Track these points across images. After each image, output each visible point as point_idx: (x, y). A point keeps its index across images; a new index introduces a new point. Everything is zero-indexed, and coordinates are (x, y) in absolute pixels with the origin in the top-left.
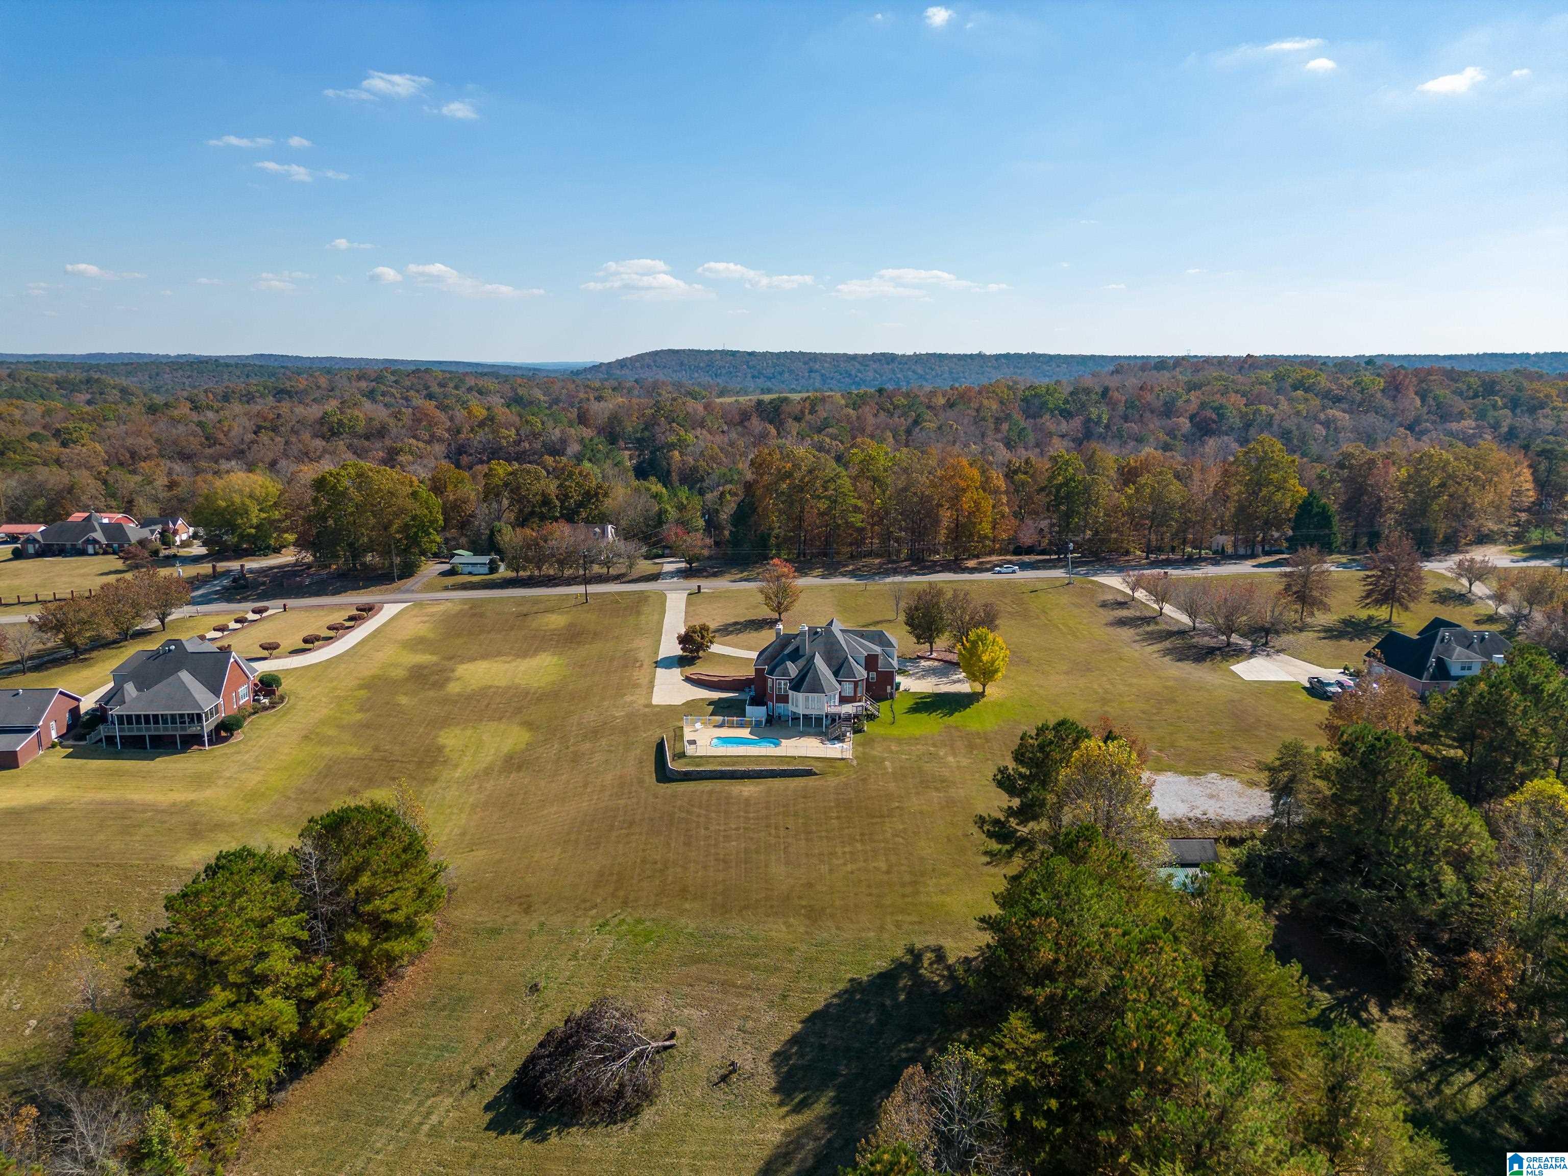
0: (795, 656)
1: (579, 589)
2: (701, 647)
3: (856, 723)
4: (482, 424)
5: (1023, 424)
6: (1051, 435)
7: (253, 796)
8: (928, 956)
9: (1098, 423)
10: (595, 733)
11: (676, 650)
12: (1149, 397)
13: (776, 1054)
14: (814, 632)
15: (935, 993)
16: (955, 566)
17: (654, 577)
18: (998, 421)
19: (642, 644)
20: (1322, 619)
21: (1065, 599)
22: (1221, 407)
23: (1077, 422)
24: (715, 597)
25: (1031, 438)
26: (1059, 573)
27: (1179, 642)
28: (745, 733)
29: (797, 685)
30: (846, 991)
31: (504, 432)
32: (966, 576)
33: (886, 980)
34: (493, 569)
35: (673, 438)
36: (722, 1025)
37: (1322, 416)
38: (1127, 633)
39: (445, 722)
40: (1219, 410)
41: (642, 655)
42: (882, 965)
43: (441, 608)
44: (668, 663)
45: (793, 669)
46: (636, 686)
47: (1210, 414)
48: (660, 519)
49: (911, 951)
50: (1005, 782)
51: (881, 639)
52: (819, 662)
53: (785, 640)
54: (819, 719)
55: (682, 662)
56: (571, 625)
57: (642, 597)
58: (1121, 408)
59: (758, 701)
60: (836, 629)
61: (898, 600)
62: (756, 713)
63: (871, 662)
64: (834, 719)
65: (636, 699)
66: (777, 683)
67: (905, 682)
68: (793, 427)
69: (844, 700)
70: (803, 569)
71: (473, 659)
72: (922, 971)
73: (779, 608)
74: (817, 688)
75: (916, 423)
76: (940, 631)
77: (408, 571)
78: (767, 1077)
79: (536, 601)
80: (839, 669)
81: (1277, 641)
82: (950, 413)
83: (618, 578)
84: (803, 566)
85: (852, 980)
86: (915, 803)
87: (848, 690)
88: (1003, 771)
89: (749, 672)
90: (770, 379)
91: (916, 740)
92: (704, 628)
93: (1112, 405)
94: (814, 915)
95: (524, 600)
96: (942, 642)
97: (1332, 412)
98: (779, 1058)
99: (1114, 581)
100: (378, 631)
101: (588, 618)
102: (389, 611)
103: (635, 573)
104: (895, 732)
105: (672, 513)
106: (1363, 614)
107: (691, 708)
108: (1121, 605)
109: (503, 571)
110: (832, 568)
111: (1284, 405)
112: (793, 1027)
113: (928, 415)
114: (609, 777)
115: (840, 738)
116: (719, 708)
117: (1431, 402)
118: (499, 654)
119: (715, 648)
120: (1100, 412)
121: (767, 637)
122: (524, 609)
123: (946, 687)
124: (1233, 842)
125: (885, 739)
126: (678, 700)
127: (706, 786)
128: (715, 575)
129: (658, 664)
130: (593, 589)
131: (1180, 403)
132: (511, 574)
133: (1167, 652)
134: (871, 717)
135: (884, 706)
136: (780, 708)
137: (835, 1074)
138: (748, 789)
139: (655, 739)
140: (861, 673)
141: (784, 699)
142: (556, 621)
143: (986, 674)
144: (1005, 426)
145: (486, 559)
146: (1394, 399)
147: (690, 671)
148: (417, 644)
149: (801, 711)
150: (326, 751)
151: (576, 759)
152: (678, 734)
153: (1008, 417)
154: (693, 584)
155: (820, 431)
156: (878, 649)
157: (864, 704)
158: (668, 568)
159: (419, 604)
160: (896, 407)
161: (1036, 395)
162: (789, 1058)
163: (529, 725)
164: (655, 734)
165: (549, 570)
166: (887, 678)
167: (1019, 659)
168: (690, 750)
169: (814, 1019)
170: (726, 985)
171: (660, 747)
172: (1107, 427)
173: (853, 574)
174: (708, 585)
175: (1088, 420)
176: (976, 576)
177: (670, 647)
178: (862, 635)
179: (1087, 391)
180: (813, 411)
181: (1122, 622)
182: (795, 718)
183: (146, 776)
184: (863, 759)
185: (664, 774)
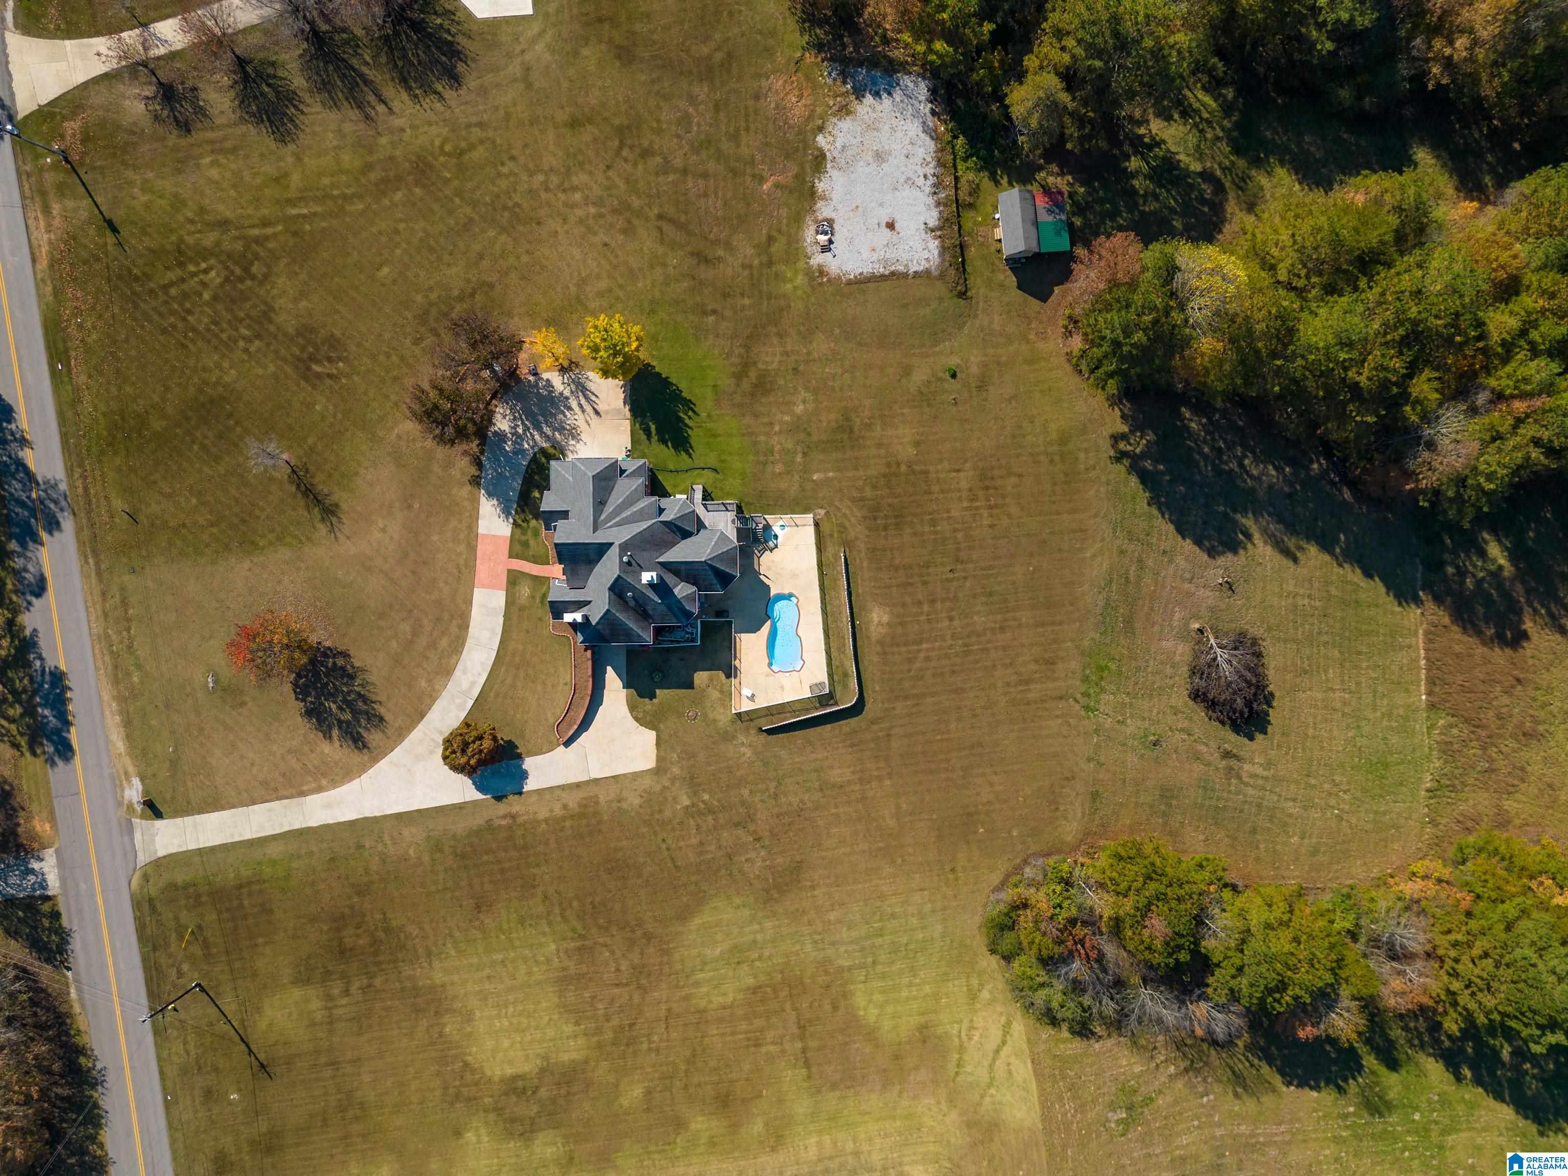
8: (1122, 445)
13: (1209, 555)
15: (1157, 443)
30: (1159, 509)
33: (1146, 479)
42: (1134, 481)
49: (1118, 460)
72: (1138, 451)
78: (1226, 560)
85: (1149, 504)
98: (1212, 553)
112: (1188, 545)
137: (1225, 514)
162: (1213, 547)
169: (1182, 531)
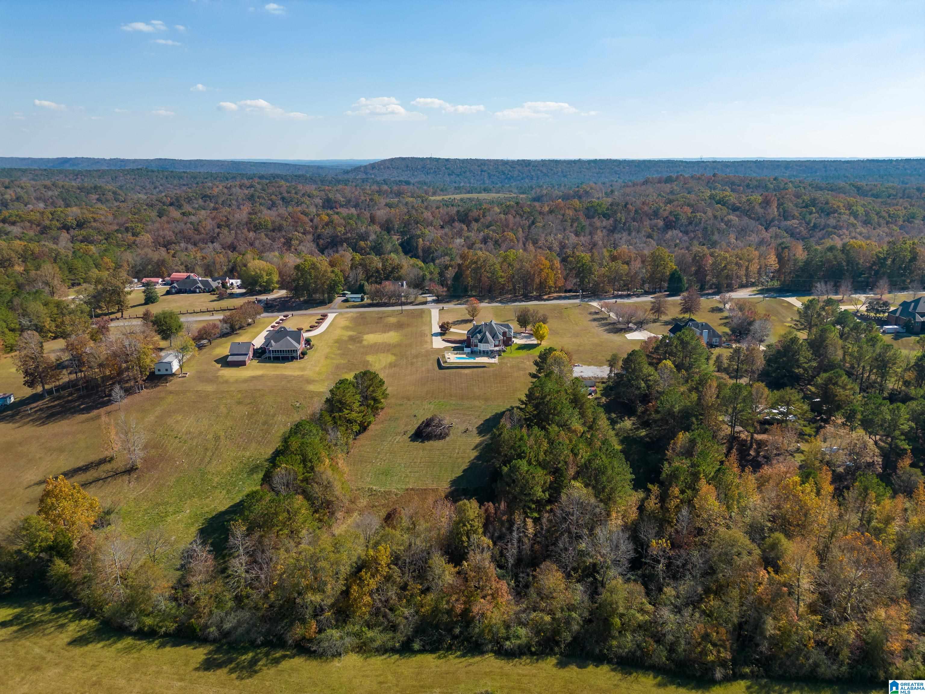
0: (480, 332)
1: (399, 308)
2: (447, 329)
3: (499, 353)
4: (327, 224)
5: (584, 223)
6: (597, 228)
7: (319, 373)
9: (620, 222)
10: (416, 356)
11: (439, 330)
12: (646, 208)
13: (477, 427)
14: (486, 324)
16: (539, 298)
17: (425, 303)
18: (573, 221)
19: (425, 328)
20: (664, 318)
21: (577, 311)
22: (678, 214)
23: (611, 221)
24: (449, 311)
25: (587, 231)
26: (577, 301)
27: (611, 327)
28: (464, 356)
29: (481, 341)
31: (339, 229)
32: (543, 302)
34: (362, 299)
35: (419, 232)
36: (464, 422)
37: (726, 219)
38: (596, 323)
39: (367, 354)
40: (677, 217)
41: (426, 332)
43: (349, 315)
44: (436, 335)
45: (479, 336)
46: (427, 342)
47: (672, 218)
48: (423, 278)
50: (536, 363)
51: (508, 326)
52: (487, 334)
53: (476, 327)
54: (487, 352)
55: (441, 334)
56: (398, 322)
57: (422, 311)
58: (632, 214)
59: (468, 346)
60: (493, 323)
61: (515, 312)
62: (467, 350)
63: (504, 334)
64: (492, 351)
65: (427, 346)
66: (474, 340)
67: (516, 341)
68: (475, 225)
69: (495, 346)
70: (481, 300)
71: (368, 333)
73: (473, 316)
74: (487, 342)
75: (533, 223)
76: (528, 324)
77: (331, 301)
78: (475, 431)
79: (383, 312)
80: (494, 336)
81: (645, 326)
82: (551, 217)
83: (411, 303)
84: (481, 299)
86: (516, 374)
87: (497, 343)
88: (536, 361)
89: (465, 338)
90: (458, 175)
91: (517, 358)
92: (448, 323)
93: (629, 211)
94: (486, 400)
95: (378, 313)
96: (529, 327)
97: (731, 217)
99: (595, 304)
100: (331, 324)
101: (404, 319)
102: (331, 317)
103: (417, 302)
104: (511, 355)
105: (428, 276)
106: (681, 316)
107: (446, 348)
108: (597, 313)
109: (366, 301)
110: (492, 300)
111: (710, 213)
112: (481, 422)
113: (539, 218)
114: (424, 369)
115: (494, 357)
116: (455, 349)
117: (781, 210)
118: (376, 332)
119: (452, 330)
120: (621, 216)
121: (470, 326)
122: (380, 315)
123: (529, 342)
124: (603, 383)
125: (508, 357)
126: (442, 347)
127: (454, 370)
128: (448, 302)
129: (432, 335)
130: (405, 308)
131: (661, 211)
132: (369, 301)
133: (606, 330)
134: (504, 351)
135: (508, 348)
136: (475, 349)
138: (467, 371)
139: (436, 358)
140: (501, 337)
141: (476, 346)
142: (392, 320)
143: (541, 338)
144: (575, 225)
145: (360, 296)
146: (764, 208)
147: (444, 337)
148: (346, 328)
149: (482, 349)
150: (335, 361)
151: (412, 364)
152: (444, 357)
153: (578, 219)
154: (441, 306)
155: (488, 227)
156: (507, 330)
157: (502, 347)
158: (429, 299)
159: (340, 314)
160: (524, 213)
161: (592, 206)
162: (480, 428)
163: (394, 354)
164: (436, 357)
165: (385, 300)
166: (510, 339)
167: (554, 332)
168: (448, 361)
170: (464, 415)
171: (438, 360)
172: (624, 224)
173: (500, 302)
174: (447, 306)
175: (616, 220)
176: (547, 302)
177: (436, 329)
178: (502, 325)
179: (618, 205)
180: (484, 216)
181: (595, 320)
182: (480, 352)
183: (285, 368)
184: (501, 363)
185: (440, 367)
